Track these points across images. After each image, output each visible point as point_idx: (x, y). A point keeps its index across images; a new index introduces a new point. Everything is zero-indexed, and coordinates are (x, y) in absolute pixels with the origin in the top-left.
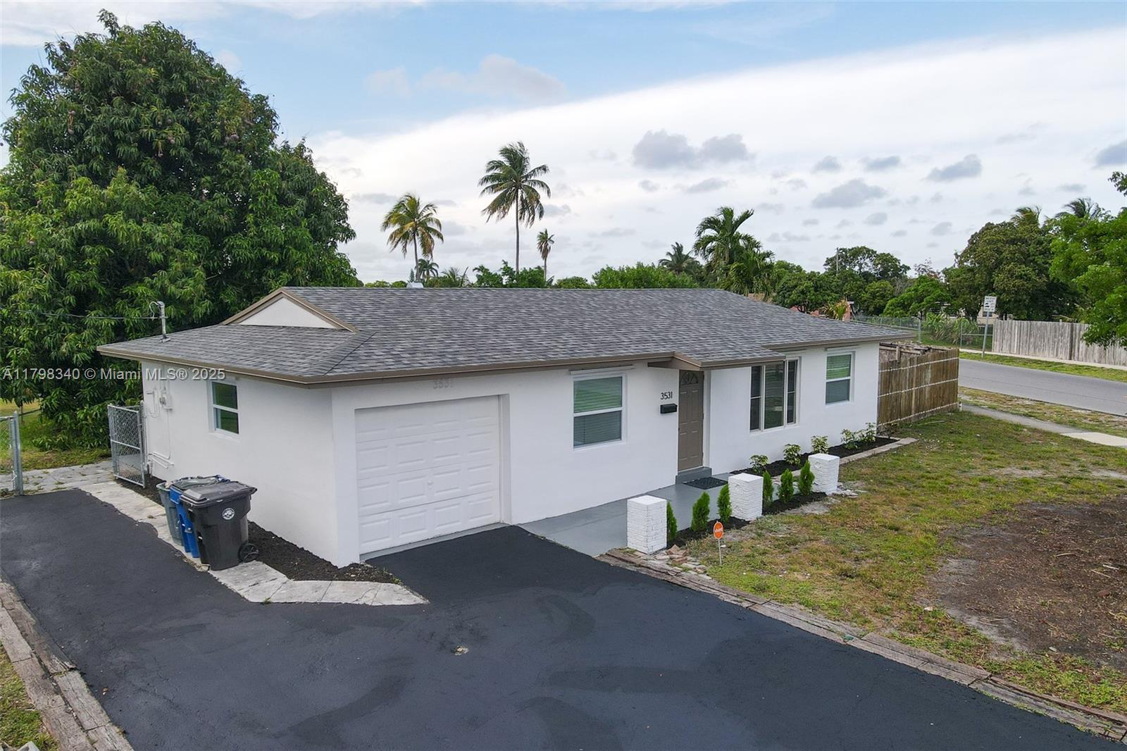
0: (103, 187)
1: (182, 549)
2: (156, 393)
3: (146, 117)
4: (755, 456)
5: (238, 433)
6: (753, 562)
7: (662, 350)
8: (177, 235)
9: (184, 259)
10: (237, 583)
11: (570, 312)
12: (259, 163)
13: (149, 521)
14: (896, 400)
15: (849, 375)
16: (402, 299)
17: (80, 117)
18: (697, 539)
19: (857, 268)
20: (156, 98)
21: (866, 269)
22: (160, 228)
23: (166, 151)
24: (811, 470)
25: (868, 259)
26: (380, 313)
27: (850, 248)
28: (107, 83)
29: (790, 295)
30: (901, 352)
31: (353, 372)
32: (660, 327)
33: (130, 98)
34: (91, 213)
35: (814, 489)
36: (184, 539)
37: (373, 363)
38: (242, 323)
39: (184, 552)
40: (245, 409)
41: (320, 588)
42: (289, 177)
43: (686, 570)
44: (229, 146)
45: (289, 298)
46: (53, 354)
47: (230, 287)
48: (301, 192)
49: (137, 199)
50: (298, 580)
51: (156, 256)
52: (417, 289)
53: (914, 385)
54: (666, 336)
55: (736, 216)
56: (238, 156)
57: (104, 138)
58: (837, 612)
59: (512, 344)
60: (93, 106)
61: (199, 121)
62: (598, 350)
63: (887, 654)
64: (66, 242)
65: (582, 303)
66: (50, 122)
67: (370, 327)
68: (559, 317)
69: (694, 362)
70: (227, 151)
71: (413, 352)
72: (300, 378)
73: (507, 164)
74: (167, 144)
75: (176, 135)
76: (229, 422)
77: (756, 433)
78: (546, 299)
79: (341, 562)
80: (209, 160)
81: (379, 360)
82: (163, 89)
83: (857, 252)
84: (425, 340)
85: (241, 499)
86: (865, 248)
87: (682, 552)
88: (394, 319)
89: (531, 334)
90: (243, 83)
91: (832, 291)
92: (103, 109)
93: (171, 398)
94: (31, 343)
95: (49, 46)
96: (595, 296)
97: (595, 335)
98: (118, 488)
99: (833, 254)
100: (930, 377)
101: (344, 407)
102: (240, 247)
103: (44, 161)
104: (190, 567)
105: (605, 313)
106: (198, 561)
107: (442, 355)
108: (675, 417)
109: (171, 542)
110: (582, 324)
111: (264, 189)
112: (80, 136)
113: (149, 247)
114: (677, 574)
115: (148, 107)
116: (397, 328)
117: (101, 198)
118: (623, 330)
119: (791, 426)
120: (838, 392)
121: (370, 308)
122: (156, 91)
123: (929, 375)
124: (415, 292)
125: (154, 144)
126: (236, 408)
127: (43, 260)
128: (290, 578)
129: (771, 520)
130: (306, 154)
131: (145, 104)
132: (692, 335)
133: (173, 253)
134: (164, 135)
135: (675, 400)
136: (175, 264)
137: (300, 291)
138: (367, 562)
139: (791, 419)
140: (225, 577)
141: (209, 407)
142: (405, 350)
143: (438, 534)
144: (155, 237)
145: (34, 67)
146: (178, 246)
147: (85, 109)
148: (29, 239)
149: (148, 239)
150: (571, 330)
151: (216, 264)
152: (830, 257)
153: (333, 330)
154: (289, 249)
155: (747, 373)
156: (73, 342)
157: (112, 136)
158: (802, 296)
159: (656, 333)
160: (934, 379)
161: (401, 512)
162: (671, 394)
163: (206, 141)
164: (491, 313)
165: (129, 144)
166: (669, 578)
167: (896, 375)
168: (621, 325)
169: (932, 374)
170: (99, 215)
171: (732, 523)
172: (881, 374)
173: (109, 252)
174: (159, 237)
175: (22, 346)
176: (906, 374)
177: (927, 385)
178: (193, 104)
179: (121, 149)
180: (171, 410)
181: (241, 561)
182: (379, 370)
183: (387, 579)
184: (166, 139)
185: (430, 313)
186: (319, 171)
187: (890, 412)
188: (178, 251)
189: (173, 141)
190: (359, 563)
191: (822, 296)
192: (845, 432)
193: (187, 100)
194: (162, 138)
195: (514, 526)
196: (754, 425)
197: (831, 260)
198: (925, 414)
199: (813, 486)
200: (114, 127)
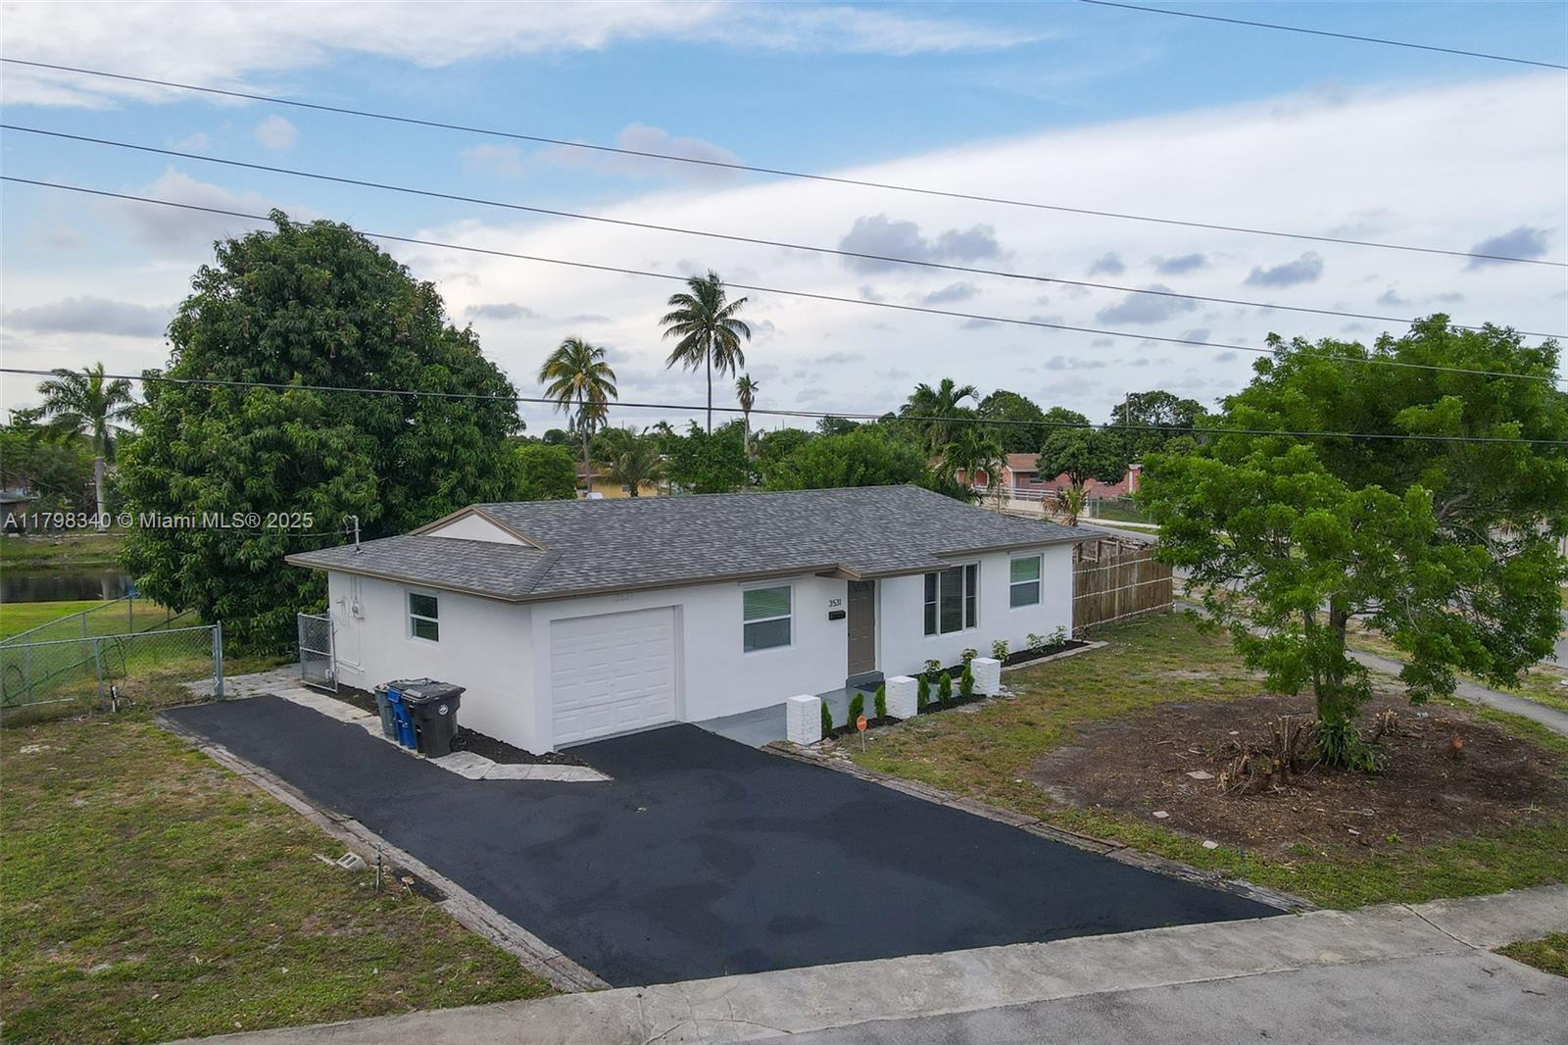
0: (280, 392)
1: (397, 744)
2: (346, 602)
3: (320, 320)
4: (929, 661)
5: (437, 640)
6: (892, 750)
7: (826, 561)
8: (349, 437)
9: (358, 463)
10: (453, 767)
11: (746, 522)
12: (428, 359)
13: (355, 721)
14: (1095, 602)
15: (1038, 577)
16: (585, 513)
17: (255, 321)
18: (850, 734)
19: (1153, 419)
20: (329, 299)
21: (1166, 420)
22: (334, 432)
23: (338, 354)
24: (972, 674)
25: (1168, 408)
26: (566, 530)
27: (1145, 393)
28: (283, 285)
29: (1057, 459)
30: (1122, 547)
31: (551, 590)
32: (832, 535)
33: (304, 301)
34: (269, 420)
35: (975, 691)
36: (398, 733)
37: (566, 582)
38: (430, 535)
39: (398, 745)
40: (448, 618)
41: (524, 769)
42: (459, 371)
43: (833, 757)
44: (401, 343)
45: (480, 515)
46: (227, 560)
47: (398, 487)
48: (470, 385)
49: (314, 404)
50: (507, 763)
51: (331, 462)
52: (597, 500)
53: (1117, 585)
54: (835, 546)
55: (955, 390)
56: (408, 353)
57: (279, 341)
58: (945, 785)
59: (686, 559)
60: (267, 309)
61: (370, 319)
62: (765, 563)
63: (970, 810)
64: (246, 449)
65: (759, 510)
66: (223, 326)
67: (558, 546)
68: (734, 528)
69: (857, 572)
70: (397, 348)
71: (598, 569)
72: (510, 596)
73: (697, 299)
74: (340, 345)
75: (349, 336)
76: (427, 630)
77: (932, 638)
78: (724, 507)
79: (538, 751)
80: (377, 358)
81: (569, 577)
82: (336, 289)
83: (1154, 399)
84: (608, 558)
85: (453, 697)
86: (1162, 393)
87: (833, 744)
88: (579, 536)
89: (704, 549)
90: (409, 268)
91: (1112, 453)
92: (278, 313)
93: (363, 608)
94: (204, 549)
95: (217, 244)
96: (774, 500)
97: (766, 547)
98: (310, 694)
99: (1123, 400)
100: (1136, 576)
101: (541, 619)
102: (409, 446)
103: (218, 365)
104: (410, 756)
105: (781, 521)
106: (415, 752)
107: (623, 572)
108: (844, 623)
109: (384, 738)
110: (755, 535)
111: (433, 387)
112: (255, 340)
113: (324, 452)
114: (824, 760)
115: (322, 309)
116: (581, 546)
117: (279, 405)
118: (794, 541)
119: (972, 630)
120: (1025, 595)
121: (555, 524)
122: (329, 292)
123: (1135, 575)
124: (595, 505)
125: (327, 347)
126: (437, 617)
127: (221, 467)
128: (498, 762)
129: (924, 717)
130: (472, 339)
131: (318, 306)
132: (862, 544)
133: (347, 457)
134: (337, 337)
135: (844, 607)
136: (349, 470)
137: (491, 508)
138: (560, 751)
139: (971, 623)
140: (442, 762)
141: (406, 617)
142: (593, 569)
143: (619, 730)
144: (330, 443)
145: (204, 267)
146: (350, 449)
147: (261, 313)
148: (210, 448)
149: (323, 445)
150: (742, 542)
151: (384, 464)
152: (1118, 405)
153: (525, 547)
154: (456, 450)
155: (919, 581)
156: (249, 549)
157: (286, 340)
158: (1072, 460)
159: (826, 543)
160: (1141, 578)
161: (587, 710)
162: (839, 601)
163: (376, 339)
164: (668, 526)
165: (302, 346)
166: (817, 763)
167: (1093, 577)
168: (794, 535)
169: (1139, 574)
170: (278, 422)
171: (883, 720)
172: (1076, 576)
173: (284, 457)
174: (335, 443)
175: (195, 552)
176: (1106, 575)
177: (1134, 584)
178: (364, 302)
179: (295, 352)
180: (362, 619)
181: (452, 751)
182: (571, 588)
183: (579, 764)
184: (339, 340)
185: (611, 528)
186: (489, 361)
187: (1087, 615)
188: (351, 455)
189: (345, 342)
190: (552, 751)
191: (1099, 460)
192: (1031, 636)
193: (358, 298)
194: (335, 340)
195: (687, 724)
196: (930, 629)
197: (1121, 408)
198: (1132, 616)
199: (974, 688)
200: (289, 331)
